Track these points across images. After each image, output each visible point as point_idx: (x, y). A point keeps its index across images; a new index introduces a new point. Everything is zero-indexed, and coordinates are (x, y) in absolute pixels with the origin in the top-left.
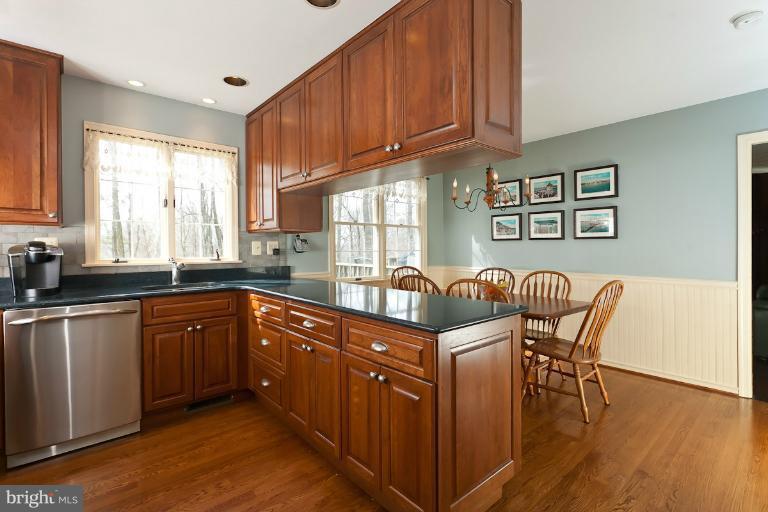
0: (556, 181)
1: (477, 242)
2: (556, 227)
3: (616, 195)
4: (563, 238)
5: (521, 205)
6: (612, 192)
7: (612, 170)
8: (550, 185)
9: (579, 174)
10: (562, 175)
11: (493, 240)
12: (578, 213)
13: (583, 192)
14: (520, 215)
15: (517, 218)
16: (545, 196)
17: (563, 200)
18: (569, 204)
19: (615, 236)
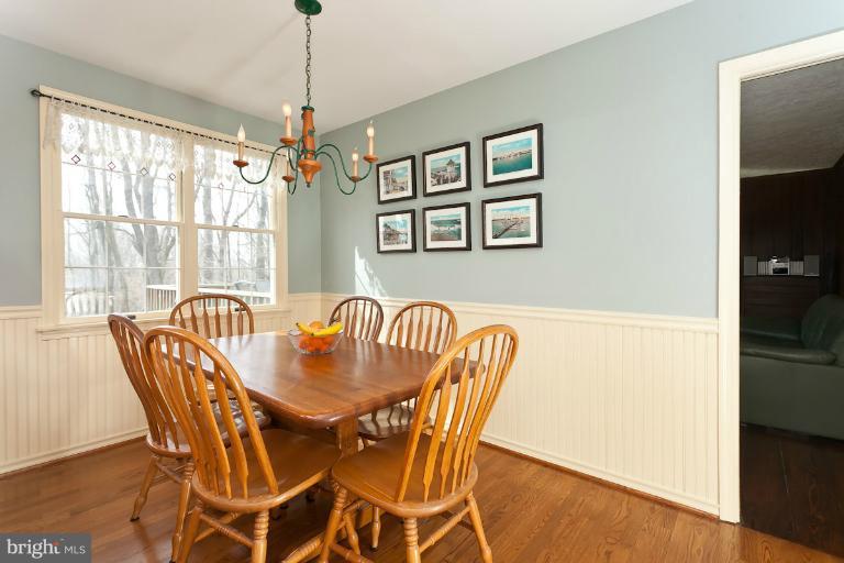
0: (458, 156)
1: (361, 257)
2: (460, 230)
3: (540, 176)
4: (469, 248)
5: (414, 196)
6: (534, 171)
7: (534, 133)
8: (451, 163)
9: (490, 143)
10: (467, 145)
11: (379, 252)
12: (488, 206)
13: (495, 173)
14: (413, 212)
15: (408, 217)
16: (446, 182)
17: (468, 188)
18: (477, 194)
19: (539, 245)
